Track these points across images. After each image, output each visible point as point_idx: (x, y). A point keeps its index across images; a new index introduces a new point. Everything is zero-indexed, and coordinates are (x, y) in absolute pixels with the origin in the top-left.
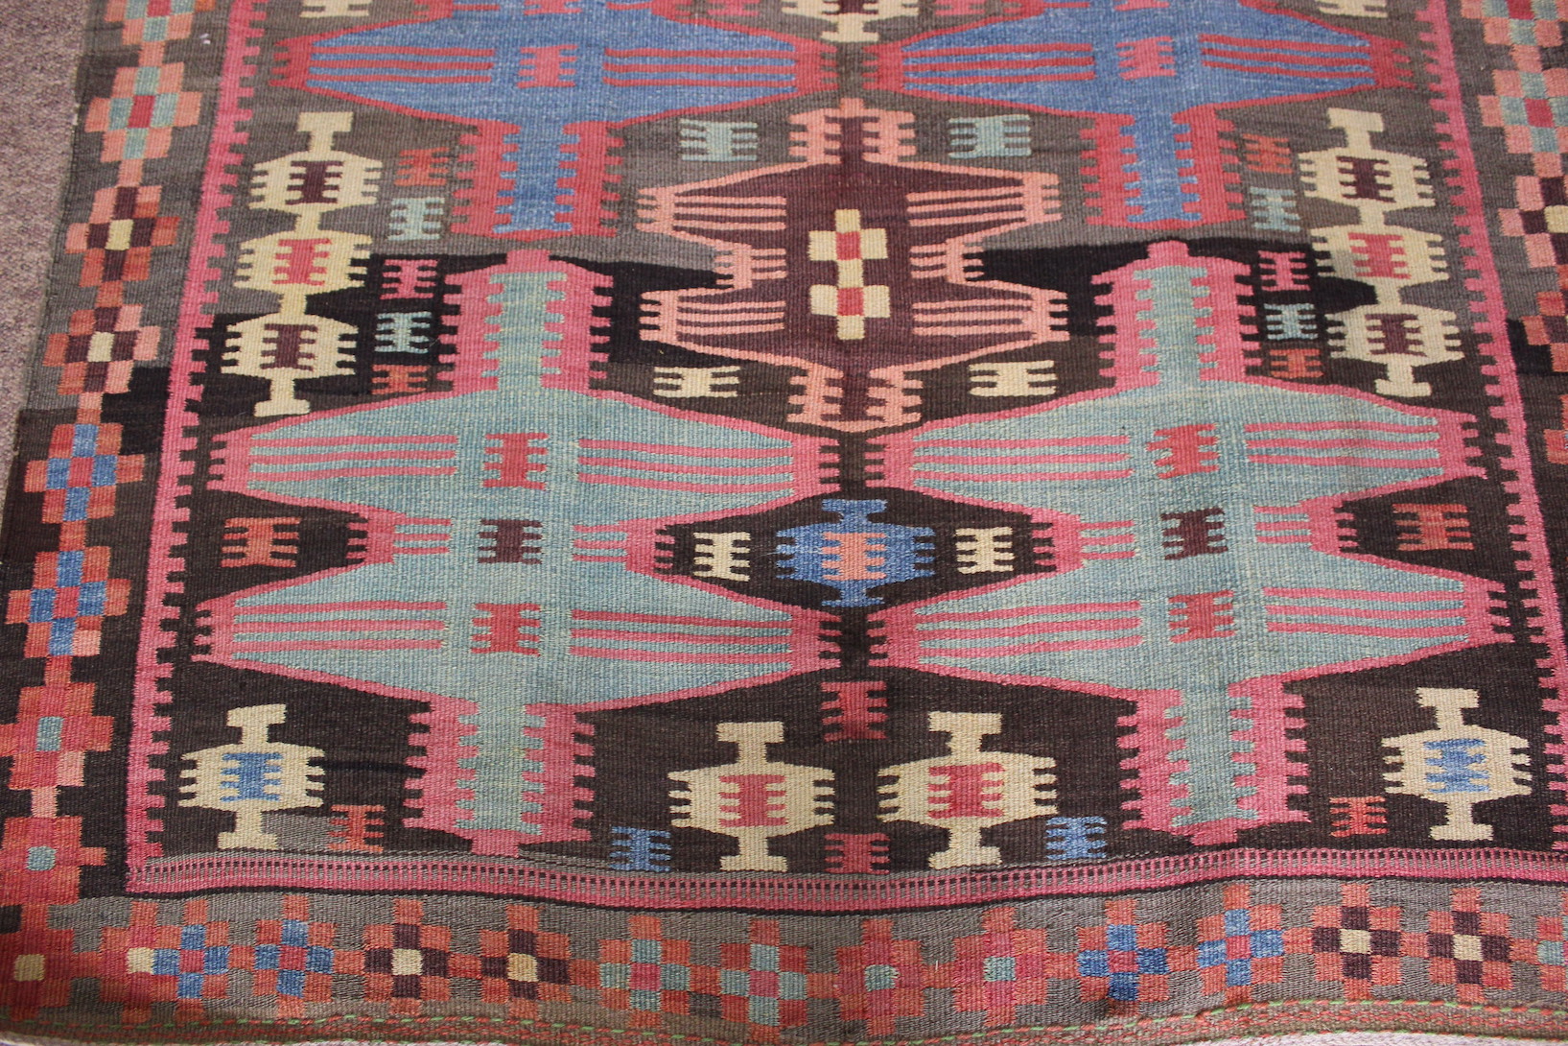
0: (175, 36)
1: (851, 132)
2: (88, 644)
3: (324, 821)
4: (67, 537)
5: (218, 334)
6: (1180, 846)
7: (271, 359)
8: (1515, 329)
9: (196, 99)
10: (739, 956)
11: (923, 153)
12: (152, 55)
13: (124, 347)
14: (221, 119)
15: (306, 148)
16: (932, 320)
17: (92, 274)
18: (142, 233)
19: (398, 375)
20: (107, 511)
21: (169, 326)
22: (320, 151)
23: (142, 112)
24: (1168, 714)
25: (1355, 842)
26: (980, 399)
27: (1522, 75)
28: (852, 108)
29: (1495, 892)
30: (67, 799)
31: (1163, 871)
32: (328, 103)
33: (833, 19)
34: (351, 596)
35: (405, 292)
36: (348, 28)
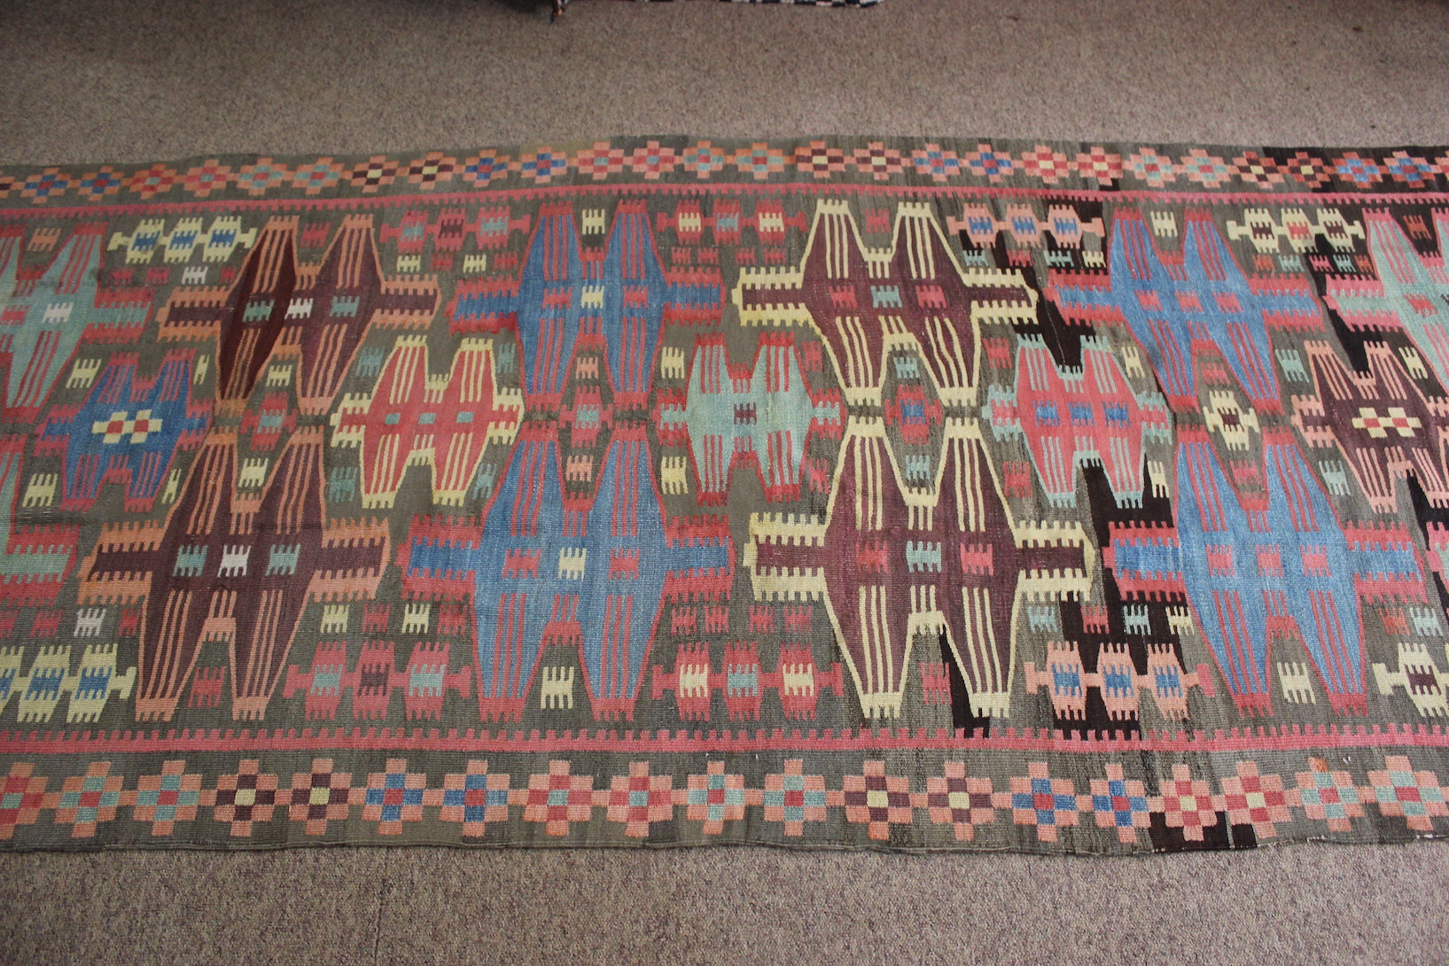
0: (1349, 781)
1: (1307, 421)
8: (1315, 190)
9: (1390, 759)
11: (1311, 391)
12: (1367, 794)
14: (1399, 741)
15: (1403, 687)
16: (1398, 392)
22: (1402, 678)
23: (1411, 794)
27: (1189, 172)
28: (1296, 420)
32: (1369, 679)
33: (1246, 429)
36: (1315, 674)
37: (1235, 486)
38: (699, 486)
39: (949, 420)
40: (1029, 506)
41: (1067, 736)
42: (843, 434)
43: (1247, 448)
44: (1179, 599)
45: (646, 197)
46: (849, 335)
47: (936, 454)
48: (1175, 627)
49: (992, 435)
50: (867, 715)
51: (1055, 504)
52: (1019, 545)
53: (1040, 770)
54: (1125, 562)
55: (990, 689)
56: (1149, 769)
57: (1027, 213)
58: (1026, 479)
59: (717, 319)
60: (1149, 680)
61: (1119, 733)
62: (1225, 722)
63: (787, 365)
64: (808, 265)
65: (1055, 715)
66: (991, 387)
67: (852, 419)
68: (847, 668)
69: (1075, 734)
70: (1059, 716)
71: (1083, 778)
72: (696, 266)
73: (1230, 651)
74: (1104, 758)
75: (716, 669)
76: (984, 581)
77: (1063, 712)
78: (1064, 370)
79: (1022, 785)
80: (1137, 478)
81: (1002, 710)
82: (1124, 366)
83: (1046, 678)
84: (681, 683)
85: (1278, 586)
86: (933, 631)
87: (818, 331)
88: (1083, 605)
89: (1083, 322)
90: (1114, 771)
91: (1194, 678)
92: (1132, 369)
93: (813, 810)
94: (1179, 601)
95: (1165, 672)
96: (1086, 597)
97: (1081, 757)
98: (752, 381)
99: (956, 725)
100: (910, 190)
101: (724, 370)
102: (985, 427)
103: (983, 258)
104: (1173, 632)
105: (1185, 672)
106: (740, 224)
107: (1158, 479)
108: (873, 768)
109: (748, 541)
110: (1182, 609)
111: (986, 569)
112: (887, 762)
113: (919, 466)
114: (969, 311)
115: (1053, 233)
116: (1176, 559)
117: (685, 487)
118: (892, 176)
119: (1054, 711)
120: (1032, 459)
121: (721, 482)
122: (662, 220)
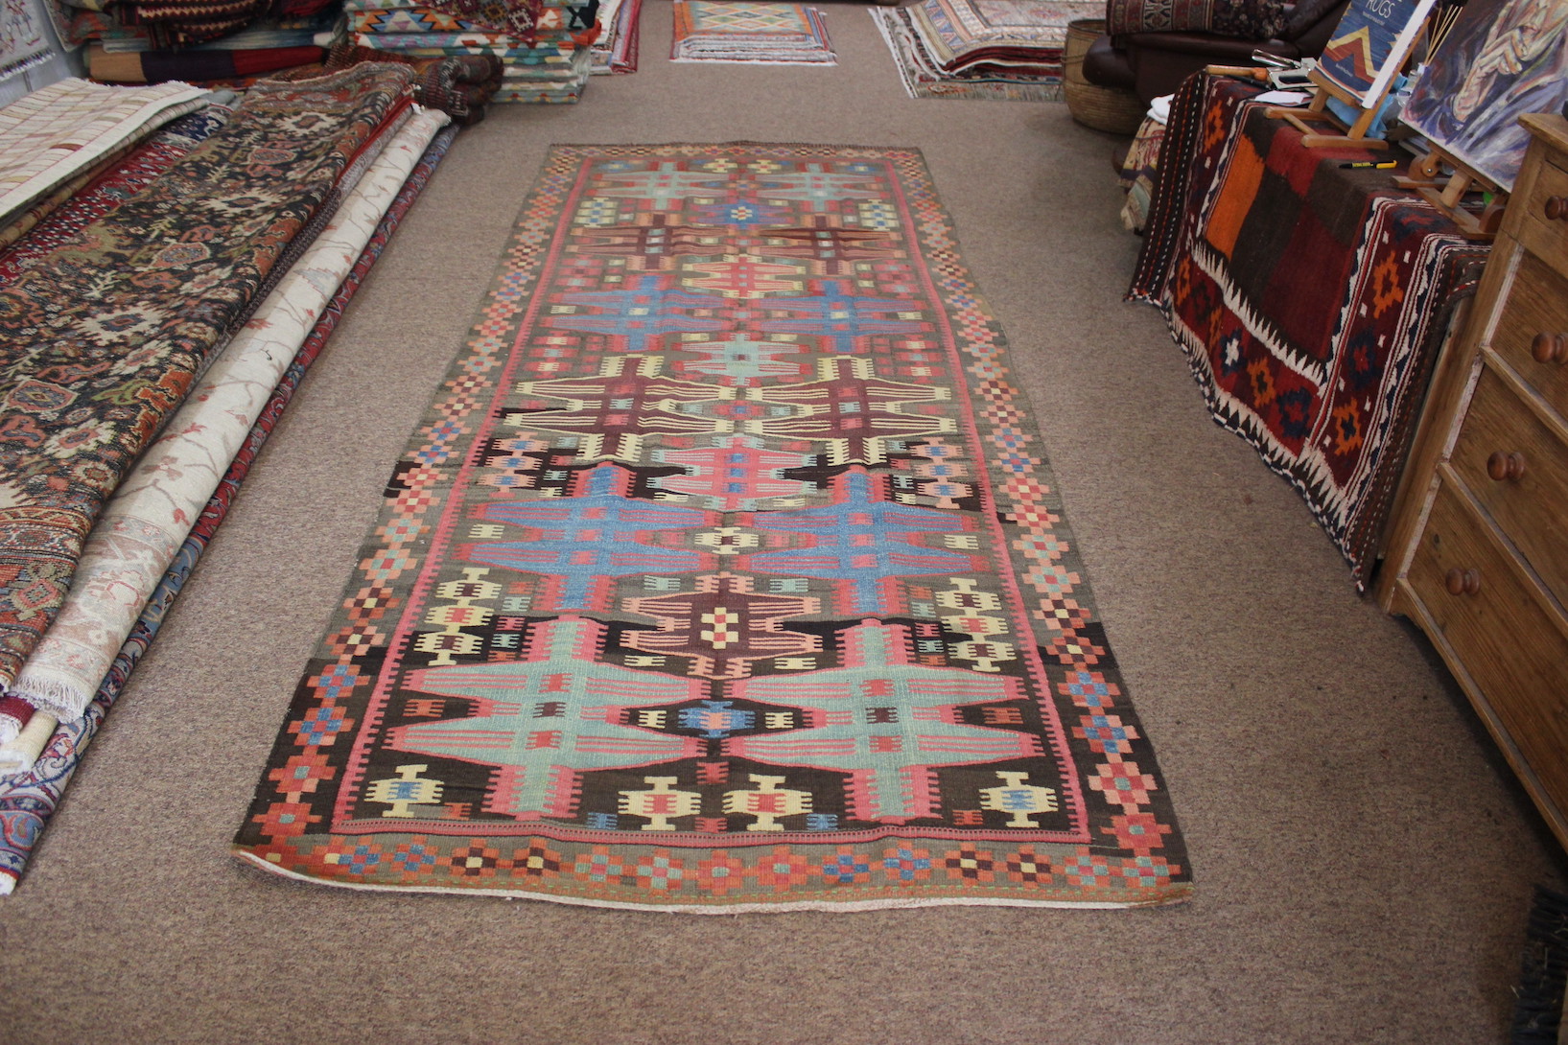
0: (407, 541)
1: (725, 581)
2: (329, 741)
3: (440, 808)
4: (325, 703)
5: (414, 637)
6: (876, 825)
7: (439, 647)
8: (1042, 650)
9: (415, 561)
10: (649, 861)
11: (757, 590)
12: (396, 546)
13: (366, 640)
14: (426, 568)
15: (466, 579)
16: (758, 644)
17: (355, 615)
18: (382, 603)
19: (501, 655)
20: (348, 694)
21: (390, 634)
22: (472, 580)
24: (869, 777)
25: (967, 827)
26: (780, 670)
28: (725, 575)
30: (305, 797)
31: (867, 835)
32: (478, 565)
34: (467, 728)
35: (507, 627)
36: (491, 542)
38: (687, 343)
39: (733, 422)
40: (654, 443)
41: (483, 442)
42: (723, 386)
43: (698, 544)
44: (568, 494)
45: (939, 332)
46: (810, 393)
47: (703, 416)
48: (546, 490)
49: (719, 436)
50: (521, 384)
51: (656, 453)
52: (624, 436)
53: (466, 431)
54: (599, 472)
55: (523, 421)
56: (451, 466)
57: (958, 474)
58: (676, 445)
59: (824, 351)
60: (509, 474)
61: (478, 459)
62: (470, 498)
63: (784, 372)
64: (874, 381)
66: (763, 441)
68: (552, 380)
69: (484, 445)
70: (498, 441)
71: (454, 444)
72: (872, 345)
73: (521, 508)
74: (465, 452)
76: (601, 423)
78: (779, 471)
79: (460, 425)
80: (675, 489)
81: (508, 423)
82: (786, 498)
83: (524, 439)
84: (556, 338)
86: (569, 407)
87: (814, 383)
88: (573, 457)
89: (831, 484)
90: (454, 455)
91: (505, 491)
92: (781, 502)
94: (566, 494)
95: (514, 481)
96: (578, 458)
97: (468, 445)
98: (769, 360)
99: (505, 409)
100: (971, 425)
101: (780, 352)
102: (726, 435)
103: (898, 449)
104: (543, 488)
105: (512, 488)
106: (917, 361)
107: (672, 498)
108: (488, 384)
109: (645, 356)
110: (559, 494)
111: (609, 424)
112: (490, 388)
113: (694, 409)
114: (839, 438)
115: (934, 483)
117: (687, 340)
118: (985, 418)
119: (502, 439)
120: (696, 449)
121: (689, 349)
122: (916, 337)
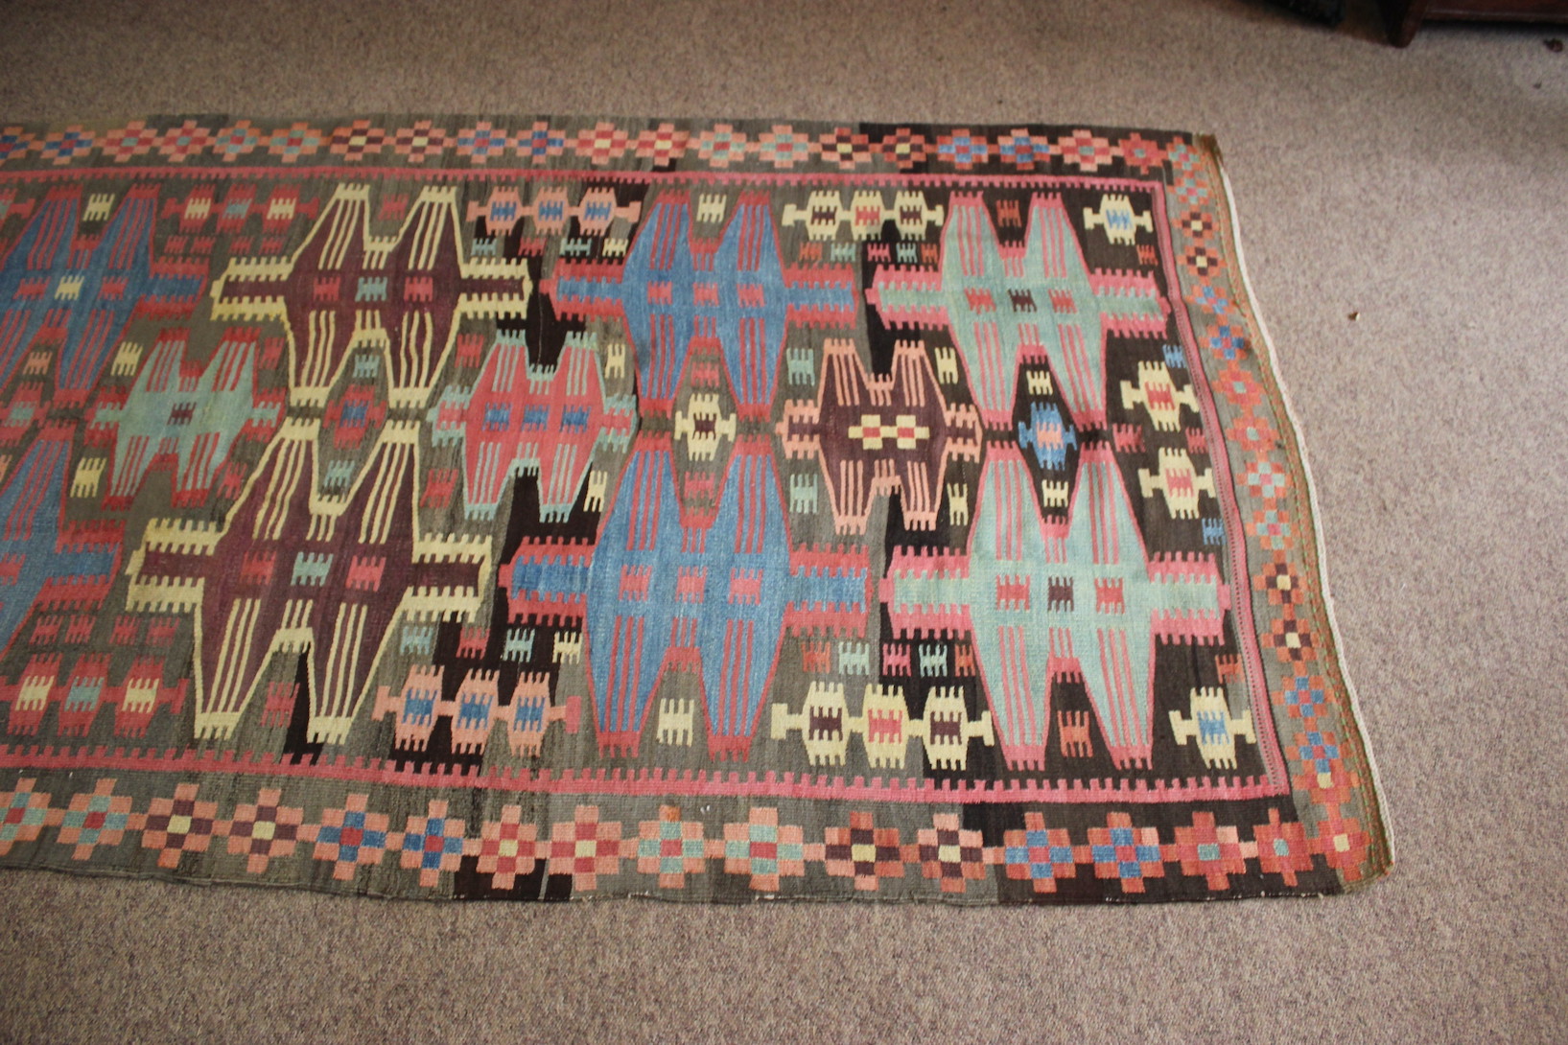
0: (700, 834)
1: (795, 429)
2: (1150, 835)
3: (1229, 686)
4: (1084, 860)
5: (938, 775)
6: (1172, 319)
7: (955, 738)
8: (904, 171)
9: (756, 811)
11: (812, 395)
12: (716, 848)
13: (949, 838)
14: (773, 792)
15: (799, 731)
16: (916, 397)
17: (895, 869)
18: (862, 836)
19: (961, 661)
20: (1064, 832)
21: (933, 808)
22: (803, 722)
23: (767, 850)
24: (1111, 318)
25: (1159, 256)
26: (960, 379)
27: (763, 150)
28: (782, 428)
29: (1172, 214)
30: (1246, 835)
31: (1184, 326)
32: (764, 720)
33: (718, 437)
34: (1101, 679)
35: (906, 661)
36: (703, 713)
37: (682, 500)
38: (109, 488)
39: (390, 423)
40: (440, 519)
41: (400, 768)
42: (273, 436)
43: (711, 458)
44: (574, 624)
45: (162, 181)
46: (318, 330)
47: (363, 460)
48: (560, 655)
49: (430, 438)
50: (197, 735)
51: (471, 515)
52: (415, 559)
53: (358, 802)
54: (523, 582)
55: (334, 713)
56: (477, 807)
57: (560, 196)
58: (448, 491)
59: (188, 313)
60: (509, 712)
61: (457, 768)
62: (579, 761)
63: (242, 362)
64: (301, 257)
65: (394, 744)
66: (449, 388)
67: (288, 421)
68: (193, 684)
69: (409, 766)
70: (398, 746)
71: (402, 814)
72: (185, 256)
73: (613, 683)
74: (432, 793)
75: (62, 682)
76: (365, 597)
77: (404, 742)
78: (535, 370)
79: (334, 818)
80: (573, 488)
81: (339, 736)
82: (604, 364)
83: (397, 705)
84: (21, 696)
85: (693, 613)
86: (296, 649)
87: (287, 326)
88: (465, 627)
89: (575, 316)
90: (438, 808)
91: (561, 712)
92: (612, 369)
93: (110, 834)
94: (573, 626)
95: (530, 704)
96: (471, 619)
97: (407, 791)
98: (201, 379)
99: (286, 750)
100: (441, 173)
101: (176, 366)
102: (426, 431)
103: (492, 247)
104: (555, 660)
105: (553, 703)
106: (249, 211)
107: (597, 491)
108: (185, 791)
109: (138, 548)
110: (574, 635)
111: (372, 584)
112: (201, 786)
113: (339, 472)
114: (455, 304)
115: (581, 220)
116: (584, 579)
117: (95, 490)
118: (428, 159)
119: (394, 740)
120: (464, 467)
121: (133, 485)
122: (171, 206)
